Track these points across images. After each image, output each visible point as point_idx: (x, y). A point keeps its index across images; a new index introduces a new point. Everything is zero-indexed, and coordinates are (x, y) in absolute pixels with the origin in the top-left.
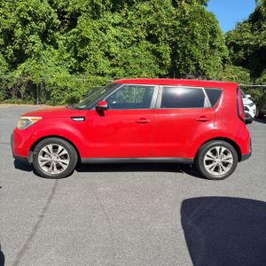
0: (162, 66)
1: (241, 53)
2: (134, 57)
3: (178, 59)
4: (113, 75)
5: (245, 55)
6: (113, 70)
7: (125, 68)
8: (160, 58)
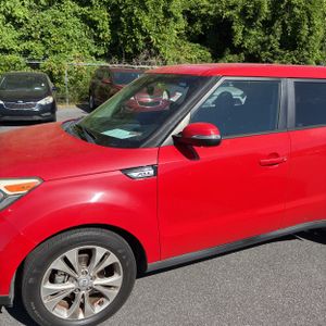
0: (98, 41)
1: (198, 26)
2: (57, 25)
3: (122, 30)
4: (26, 53)
5: (204, 28)
6: (25, 45)
7: (44, 43)
8: (95, 29)
